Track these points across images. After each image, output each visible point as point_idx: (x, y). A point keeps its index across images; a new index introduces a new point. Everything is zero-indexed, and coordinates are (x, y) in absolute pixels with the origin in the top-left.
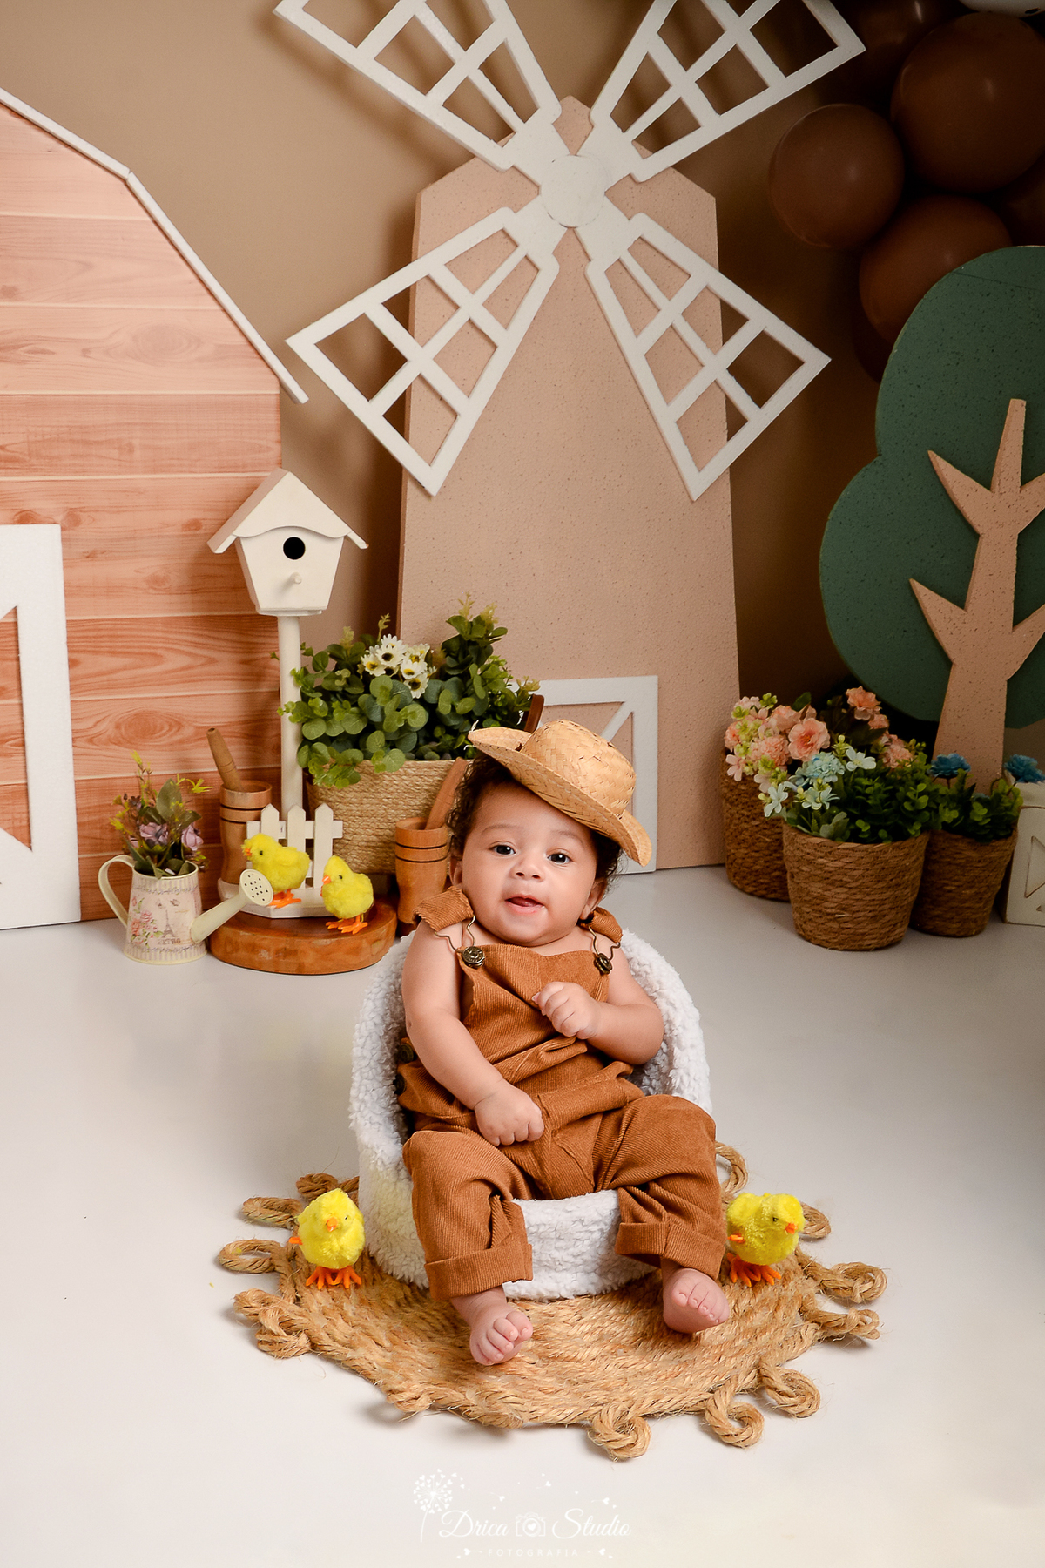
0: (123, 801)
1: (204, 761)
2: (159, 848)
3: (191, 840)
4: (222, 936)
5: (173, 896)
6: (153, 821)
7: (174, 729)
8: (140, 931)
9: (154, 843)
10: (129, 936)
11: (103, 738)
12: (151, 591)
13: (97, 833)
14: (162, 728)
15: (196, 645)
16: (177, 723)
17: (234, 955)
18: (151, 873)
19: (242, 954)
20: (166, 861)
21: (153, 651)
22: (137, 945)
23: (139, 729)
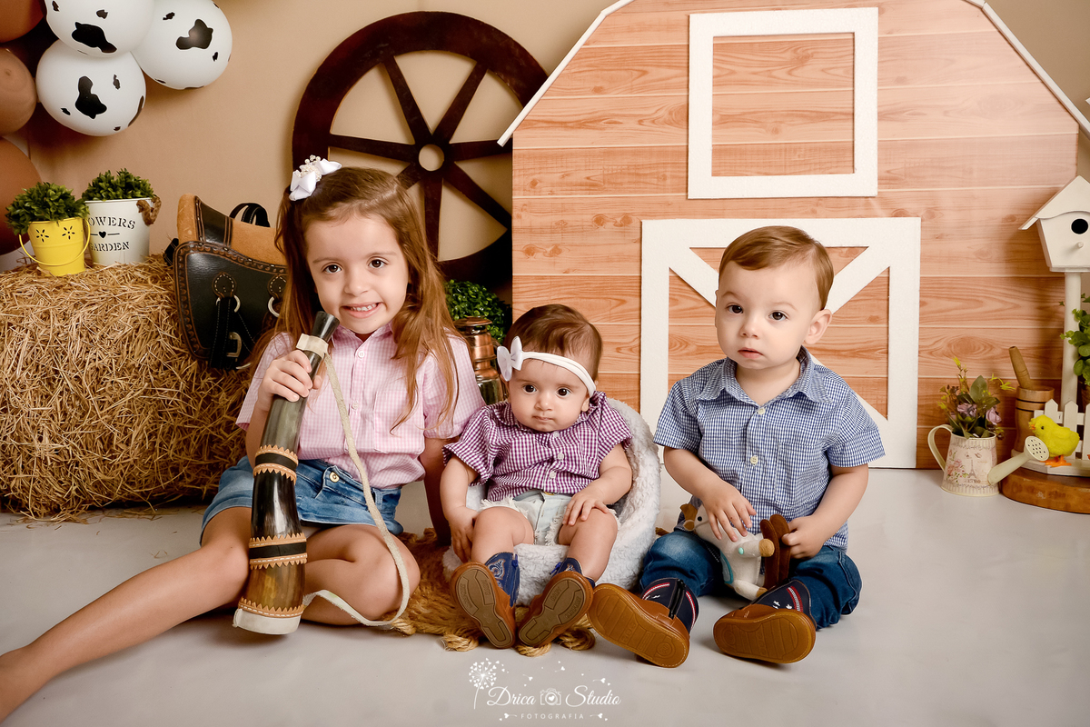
0: (947, 390)
1: (1007, 372)
2: (969, 419)
3: (993, 417)
4: (1010, 481)
5: (977, 451)
6: (967, 402)
7: (987, 350)
8: (953, 473)
9: (966, 415)
10: (945, 476)
11: (939, 352)
12: (979, 260)
13: (931, 413)
14: (979, 349)
15: (1006, 296)
16: (990, 346)
17: (1018, 494)
18: (962, 435)
19: (1024, 494)
20: (973, 428)
21: (977, 298)
22: (951, 482)
23: (964, 348)
